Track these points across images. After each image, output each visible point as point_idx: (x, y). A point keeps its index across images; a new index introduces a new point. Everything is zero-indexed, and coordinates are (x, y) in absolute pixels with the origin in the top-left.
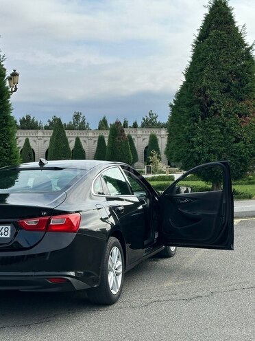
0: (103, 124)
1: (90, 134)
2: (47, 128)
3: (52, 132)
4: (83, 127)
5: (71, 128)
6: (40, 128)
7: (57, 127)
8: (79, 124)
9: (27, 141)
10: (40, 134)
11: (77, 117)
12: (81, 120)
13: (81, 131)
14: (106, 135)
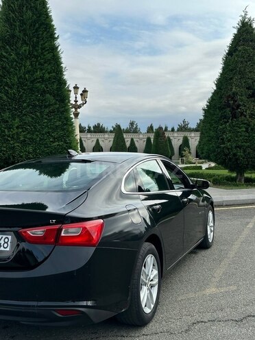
0: (150, 129)
1: (141, 136)
2: (111, 132)
3: (114, 134)
4: (136, 131)
5: (128, 131)
6: (106, 132)
7: (118, 131)
8: (133, 129)
9: (98, 140)
10: (106, 136)
11: (132, 124)
12: (135, 126)
13: (135, 134)
14: (152, 136)
